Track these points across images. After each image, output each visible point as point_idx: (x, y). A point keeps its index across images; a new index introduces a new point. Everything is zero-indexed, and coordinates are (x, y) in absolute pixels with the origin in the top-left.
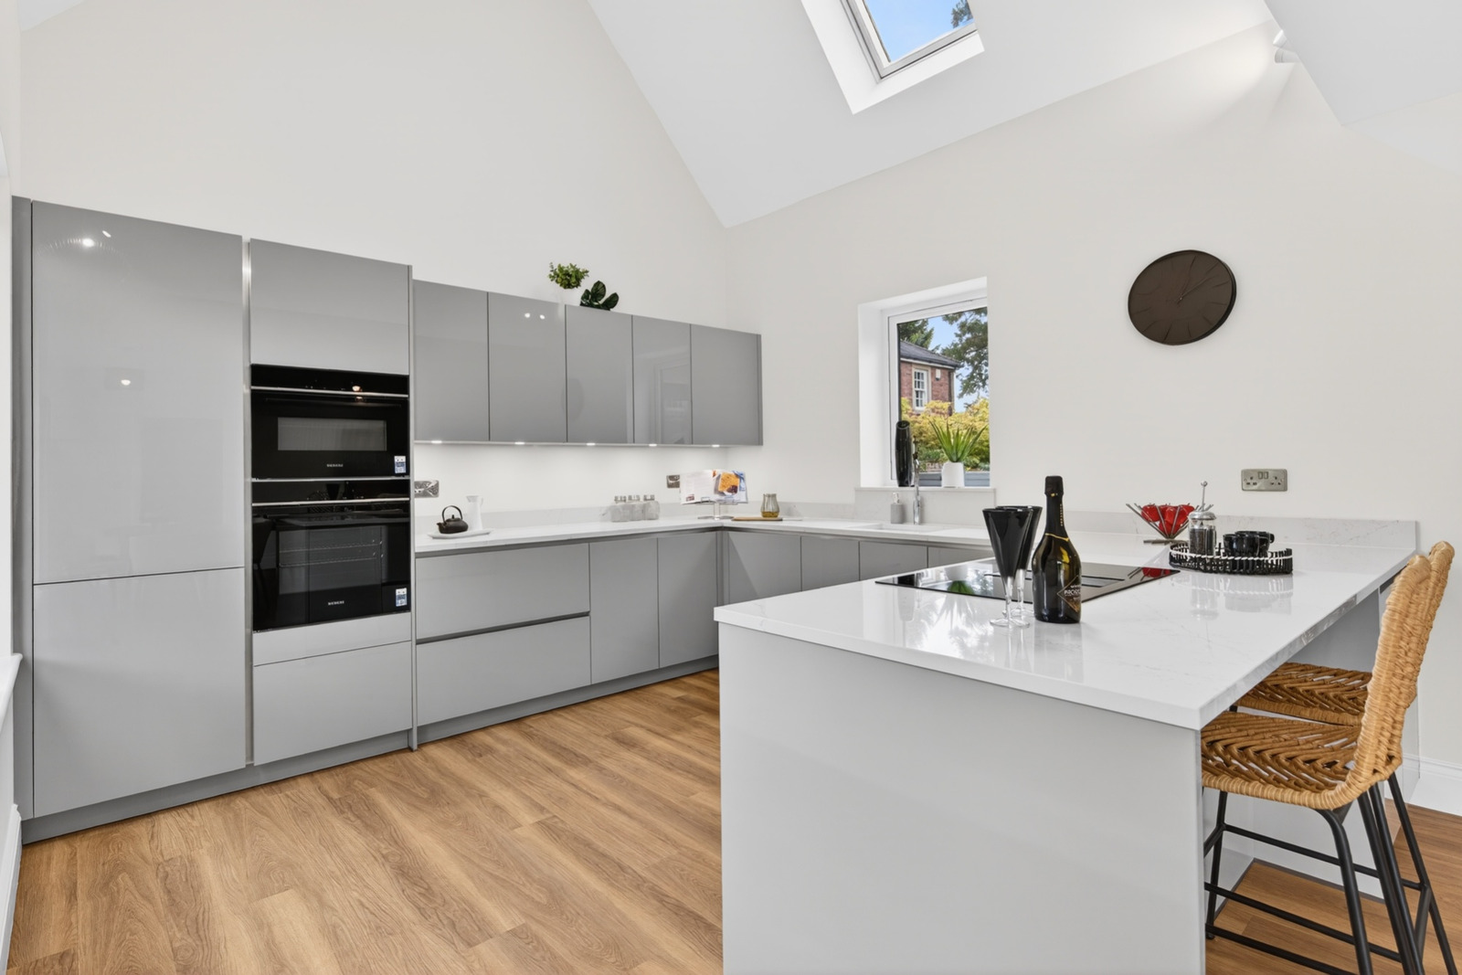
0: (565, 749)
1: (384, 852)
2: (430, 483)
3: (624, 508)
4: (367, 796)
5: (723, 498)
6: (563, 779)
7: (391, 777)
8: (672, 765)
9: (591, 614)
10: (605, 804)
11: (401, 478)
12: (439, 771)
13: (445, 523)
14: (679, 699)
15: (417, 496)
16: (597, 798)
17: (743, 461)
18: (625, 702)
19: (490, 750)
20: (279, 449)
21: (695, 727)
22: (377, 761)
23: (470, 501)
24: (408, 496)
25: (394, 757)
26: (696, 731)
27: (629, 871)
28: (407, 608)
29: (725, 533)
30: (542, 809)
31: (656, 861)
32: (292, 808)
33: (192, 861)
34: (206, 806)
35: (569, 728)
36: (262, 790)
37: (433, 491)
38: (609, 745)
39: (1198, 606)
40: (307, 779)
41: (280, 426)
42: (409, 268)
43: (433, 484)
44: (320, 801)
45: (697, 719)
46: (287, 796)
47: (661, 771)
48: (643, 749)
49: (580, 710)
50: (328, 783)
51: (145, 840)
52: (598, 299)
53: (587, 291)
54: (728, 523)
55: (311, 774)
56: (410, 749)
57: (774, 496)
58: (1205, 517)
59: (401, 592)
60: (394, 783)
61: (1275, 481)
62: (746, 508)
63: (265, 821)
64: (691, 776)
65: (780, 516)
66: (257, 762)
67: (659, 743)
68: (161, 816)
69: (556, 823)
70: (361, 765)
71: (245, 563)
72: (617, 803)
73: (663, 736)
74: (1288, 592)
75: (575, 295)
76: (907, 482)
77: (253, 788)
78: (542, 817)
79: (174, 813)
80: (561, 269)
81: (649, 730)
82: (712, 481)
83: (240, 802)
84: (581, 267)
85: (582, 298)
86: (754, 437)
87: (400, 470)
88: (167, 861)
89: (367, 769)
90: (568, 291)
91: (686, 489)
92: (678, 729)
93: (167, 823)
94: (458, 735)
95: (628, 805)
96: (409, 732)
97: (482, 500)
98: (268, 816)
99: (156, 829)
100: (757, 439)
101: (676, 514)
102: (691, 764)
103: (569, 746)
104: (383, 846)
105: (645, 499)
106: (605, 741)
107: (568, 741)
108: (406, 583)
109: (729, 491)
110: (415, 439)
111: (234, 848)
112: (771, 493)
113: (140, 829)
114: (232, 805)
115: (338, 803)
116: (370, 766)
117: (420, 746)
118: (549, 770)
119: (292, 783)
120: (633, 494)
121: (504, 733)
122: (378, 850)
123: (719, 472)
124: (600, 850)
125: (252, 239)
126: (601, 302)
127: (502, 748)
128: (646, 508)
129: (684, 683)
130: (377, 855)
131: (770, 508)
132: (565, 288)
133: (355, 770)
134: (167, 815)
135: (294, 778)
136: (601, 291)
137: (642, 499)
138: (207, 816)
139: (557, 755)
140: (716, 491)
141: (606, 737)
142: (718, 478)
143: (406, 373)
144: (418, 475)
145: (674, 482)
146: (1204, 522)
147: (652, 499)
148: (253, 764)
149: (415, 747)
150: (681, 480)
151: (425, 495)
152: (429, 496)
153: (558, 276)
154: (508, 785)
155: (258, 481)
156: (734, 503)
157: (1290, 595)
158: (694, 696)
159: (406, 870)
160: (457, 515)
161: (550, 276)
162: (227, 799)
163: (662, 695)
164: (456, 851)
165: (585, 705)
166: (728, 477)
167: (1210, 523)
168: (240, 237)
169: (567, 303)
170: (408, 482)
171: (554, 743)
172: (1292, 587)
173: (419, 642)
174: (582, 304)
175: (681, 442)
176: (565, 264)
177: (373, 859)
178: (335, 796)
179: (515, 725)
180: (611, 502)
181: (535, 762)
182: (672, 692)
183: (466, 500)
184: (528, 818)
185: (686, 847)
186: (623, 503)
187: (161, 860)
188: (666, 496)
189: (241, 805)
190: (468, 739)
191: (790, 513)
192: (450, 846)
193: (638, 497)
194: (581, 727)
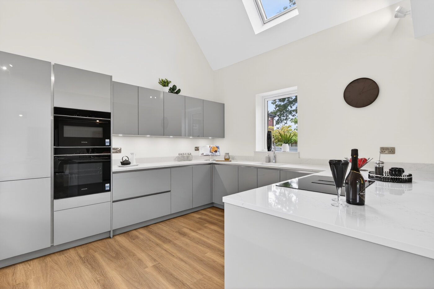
0: (162, 236)
1: (98, 279)
2: (118, 148)
3: (182, 157)
4: (94, 256)
5: (212, 154)
6: (162, 248)
7: (103, 248)
8: (199, 242)
9: (171, 191)
10: (176, 258)
11: (108, 147)
12: (120, 246)
13: (123, 162)
14: (199, 218)
15: (113, 153)
16: (174, 256)
17: (219, 143)
18: (182, 219)
19: (137, 237)
20: (64, 136)
21: (206, 228)
22: (98, 242)
23: (131, 154)
24: (110, 153)
25: (104, 241)
26: (205, 229)
27: (186, 285)
28: (109, 190)
29: (214, 165)
30: (155, 260)
31: (195, 281)
32: (67, 261)
33: (27, 284)
34: (35, 261)
35: (163, 229)
36: (57, 254)
37: (119, 151)
38: (177, 235)
39: (378, 192)
40: (73, 249)
41: (64, 128)
42: (111, 77)
43: (119, 149)
44: (77, 258)
45: (206, 225)
46: (65, 256)
47: (195, 245)
48: (189, 236)
49: (167, 222)
50: (80, 251)
51: (11, 275)
52: (174, 90)
53: (171, 88)
54: (214, 162)
55: (75, 247)
56: (110, 237)
57: (228, 154)
58: (380, 163)
59: (107, 185)
60: (104, 251)
61: (392, 151)
62: (220, 158)
63: (56, 267)
64: (205, 246)
65: (230, 160)
66: (55, 244)
67: (193, 234)
68: (18, 265)
69: (160, 266)
70: (93, 244)
71: (51, 176)
72: (181, 257)
73: (194, 231)
74: (411, 188)
75: (167, 89)
76: (270, 150)
77: (54, 253)
78: (155, 264)
79: (23, 264)
80: (162, 80)
81: (190, 229)
82: (209, 149)
83: (48, 259)
84: (169, 80)
85: (169, 90)
86: (222, 135)
87: (107, 144)
88: (18, 285)
89: (95, 245)
90: (165, 87)
91: (201, 151)
92: (200, 229)
93: (20, 268)
94: (126, 232)
95: (185, 259)
96: (110, 232)
97: (136, 154)
98: (57, 265)
99: (15, 271)
100: (223, 136)
101: (198, 160)
102: (205, 242)
103: (164, 236)
104: (98, 276)
105: (188, 154)
106: (175, 233)
107: (164, 234)
108: (109, 182)
109: (215, 152)
110: (113, 134)
111: (43, 278)
112: (227, 153)
113: (9, 271)
114: (45, 260)
115: (83, 259)
116: (96, 244)
117: (113, 236)
118: (157, 245)
119: (68, 251)
120: (185, 153)
121: (142, 231)
122: (96, 278)
123: (211, 146)
124: (176, 277)
125: (55, 64)
126: (175, 91)
127: (141, 237)
128: (188, 157)
129: (200, 212)
130: (96, 280)
131: (227, 157)
132: (163, 86)
133: (90, 246)
134: (21, 265)
135: (69, 249)
136: (175, 88)
137: (187, 154)
138: (36, 265)
139: (160, 239)
140: (210, 152)
141: (176, 232)
142: (211, 148)
143: (109, 111)
144: (114, 145)
145: (197, 149)
146: (380, 164)
147: (190, 154)
148: (53, 245)
149: (112, 237)
150: (200, 148)
151: (116, 152)
152: (118, 153)
153: (161, 82)
154: (143, 251)
155: (56, 147)
156: (216, 156)
157: (412, 189)
158: (204, 217)
159: (106, 286)
160: (127, 159)
161: (159, 82)
162: (43, 258)
163: (194, 217)
164: (124, 278)
165: (169, 221)
166: (214, 147)
167: (382, 165)
168: (50, 63)
169: (164, 91)
170: (110, 148)
171: (159, 234)
172: (412, 187)
173: (113, 202)
174: (169, 92)
175: (199, 136)
176: (164, 79)
177: (94, 282)
178: (83, 256)
179: (146, 228)
180: (178, 155)
181: (153, 242)
182: (197, 216)
183: (130, 154)
184: (150, 264)
185: (205, 275)
186: (181, 155)
187: (15, 284)
188: (194, 153)
189: (48, 260)
190: (130, 233)
191: (233, 159)
192: (122, 276)
193: (186, 153)
194: (168, 229)
